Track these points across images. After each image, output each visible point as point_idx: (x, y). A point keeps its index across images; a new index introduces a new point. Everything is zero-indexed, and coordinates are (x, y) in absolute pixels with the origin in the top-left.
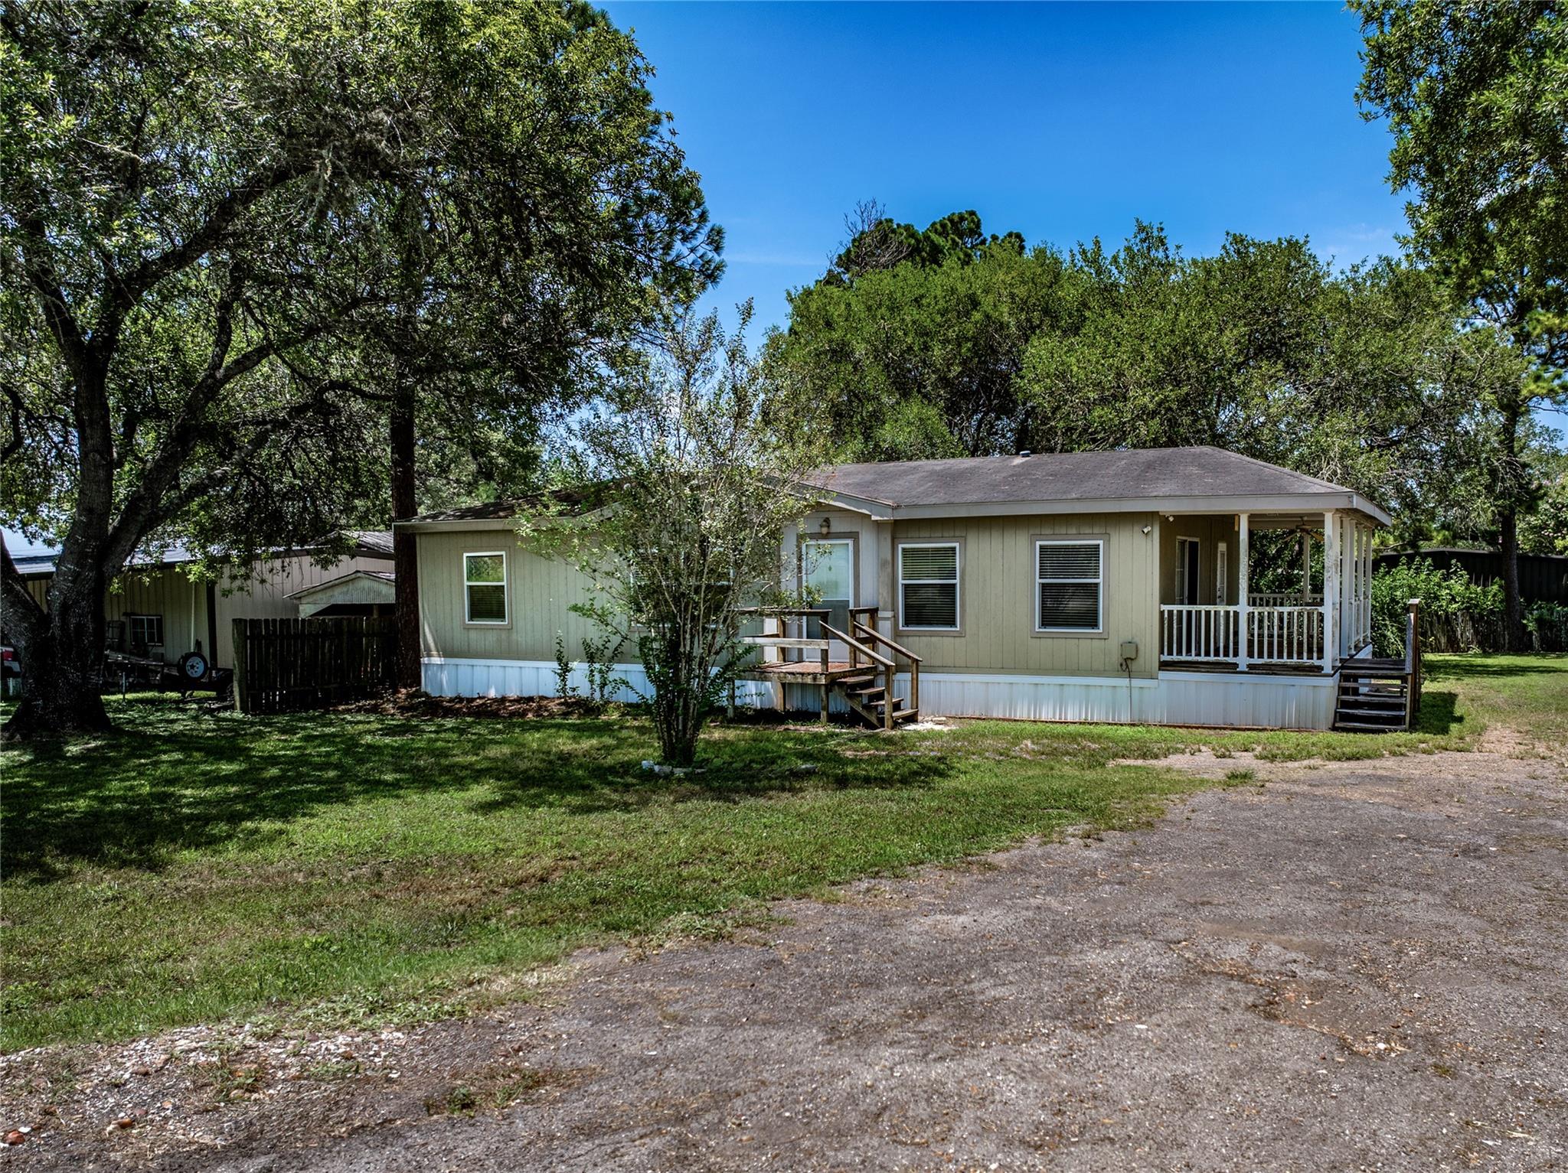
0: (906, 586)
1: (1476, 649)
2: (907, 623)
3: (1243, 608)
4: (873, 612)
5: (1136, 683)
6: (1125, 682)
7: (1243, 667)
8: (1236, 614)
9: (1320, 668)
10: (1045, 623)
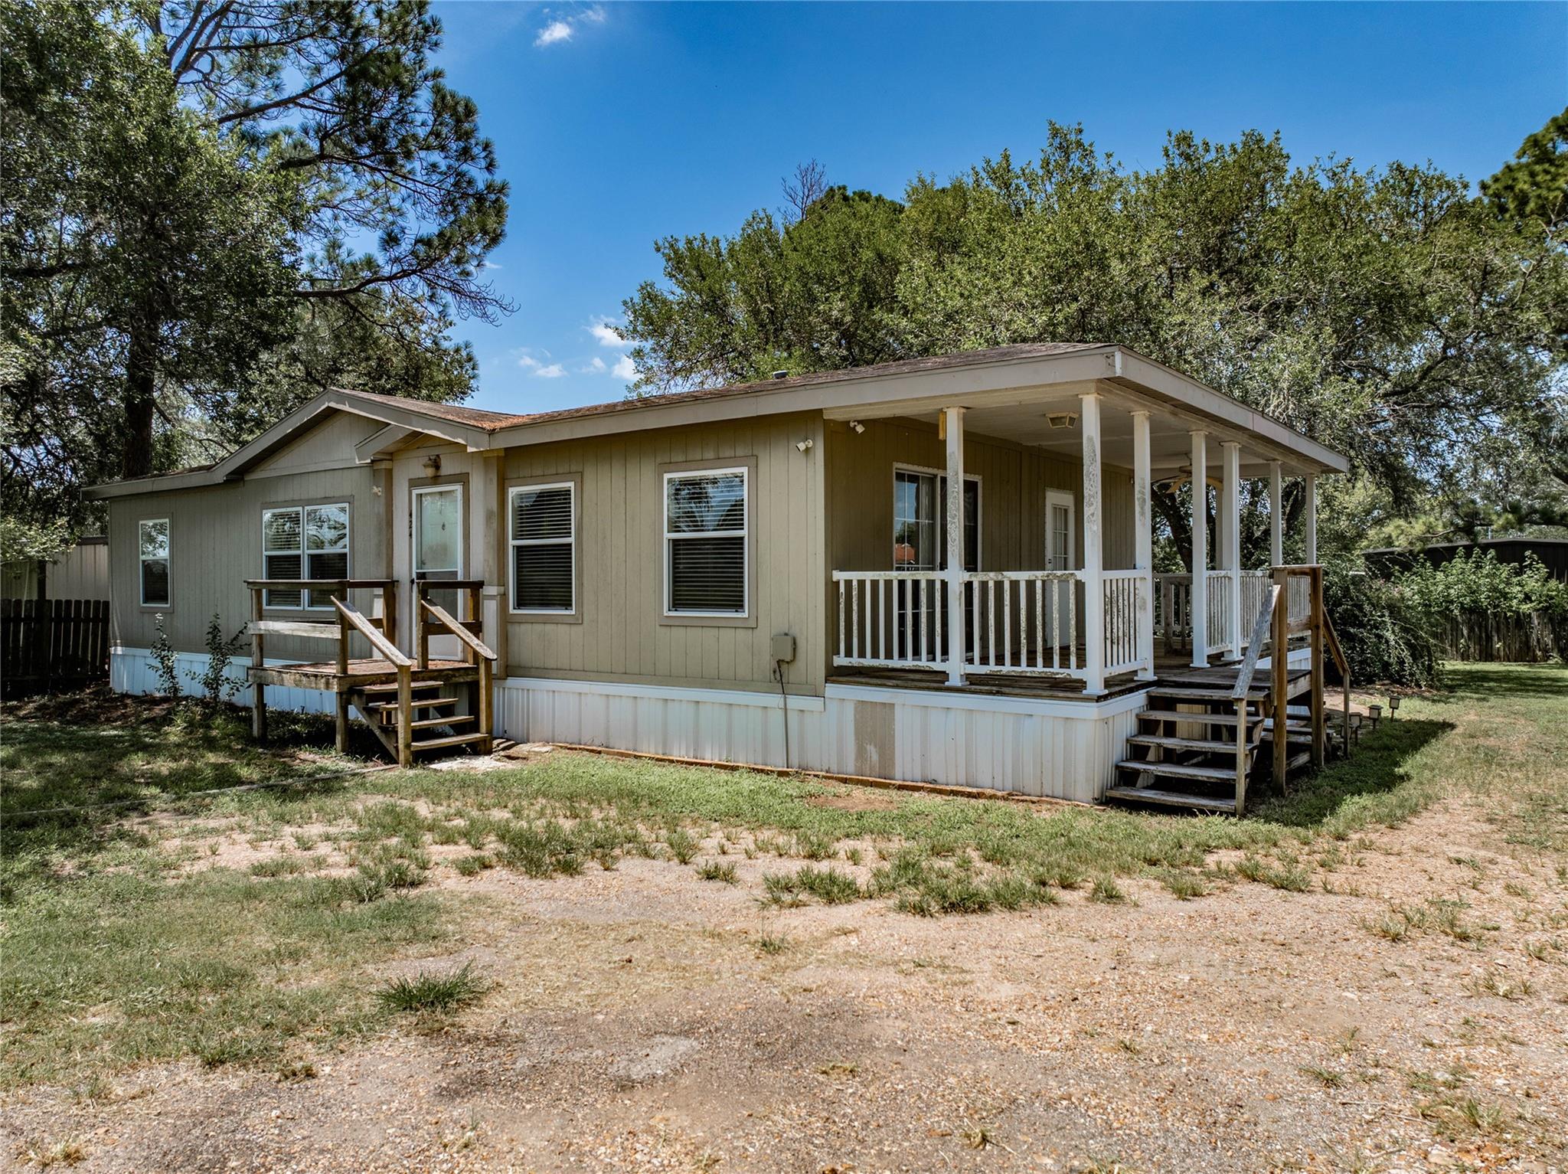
0: (519, 549)
1: (1556, 659)
2: (520, 604)
3: (955, 575)
4: (476, 587)
5: (794, 702)
6: (775, 700)
7: (955, 680)
8: (944, 584)
9: (1080, 685)
10: (677, 603)
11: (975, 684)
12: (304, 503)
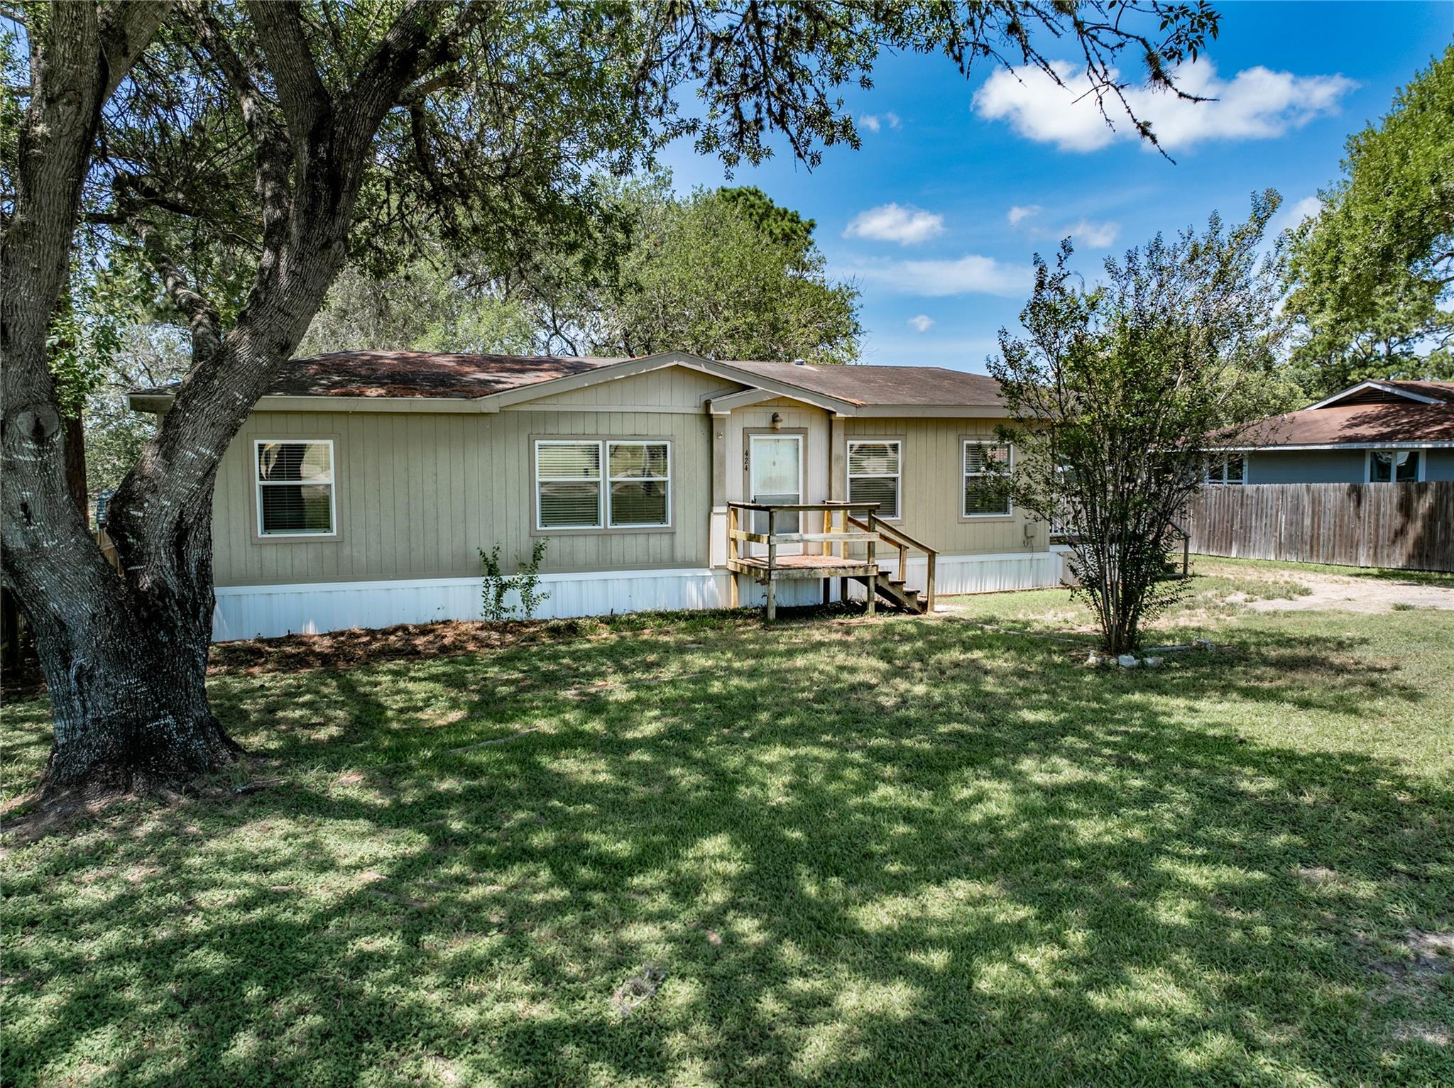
0: (852, 480)
5: (1035, 556)
6: (1027, 556)
10: (970, 510)
12: (605, 438)
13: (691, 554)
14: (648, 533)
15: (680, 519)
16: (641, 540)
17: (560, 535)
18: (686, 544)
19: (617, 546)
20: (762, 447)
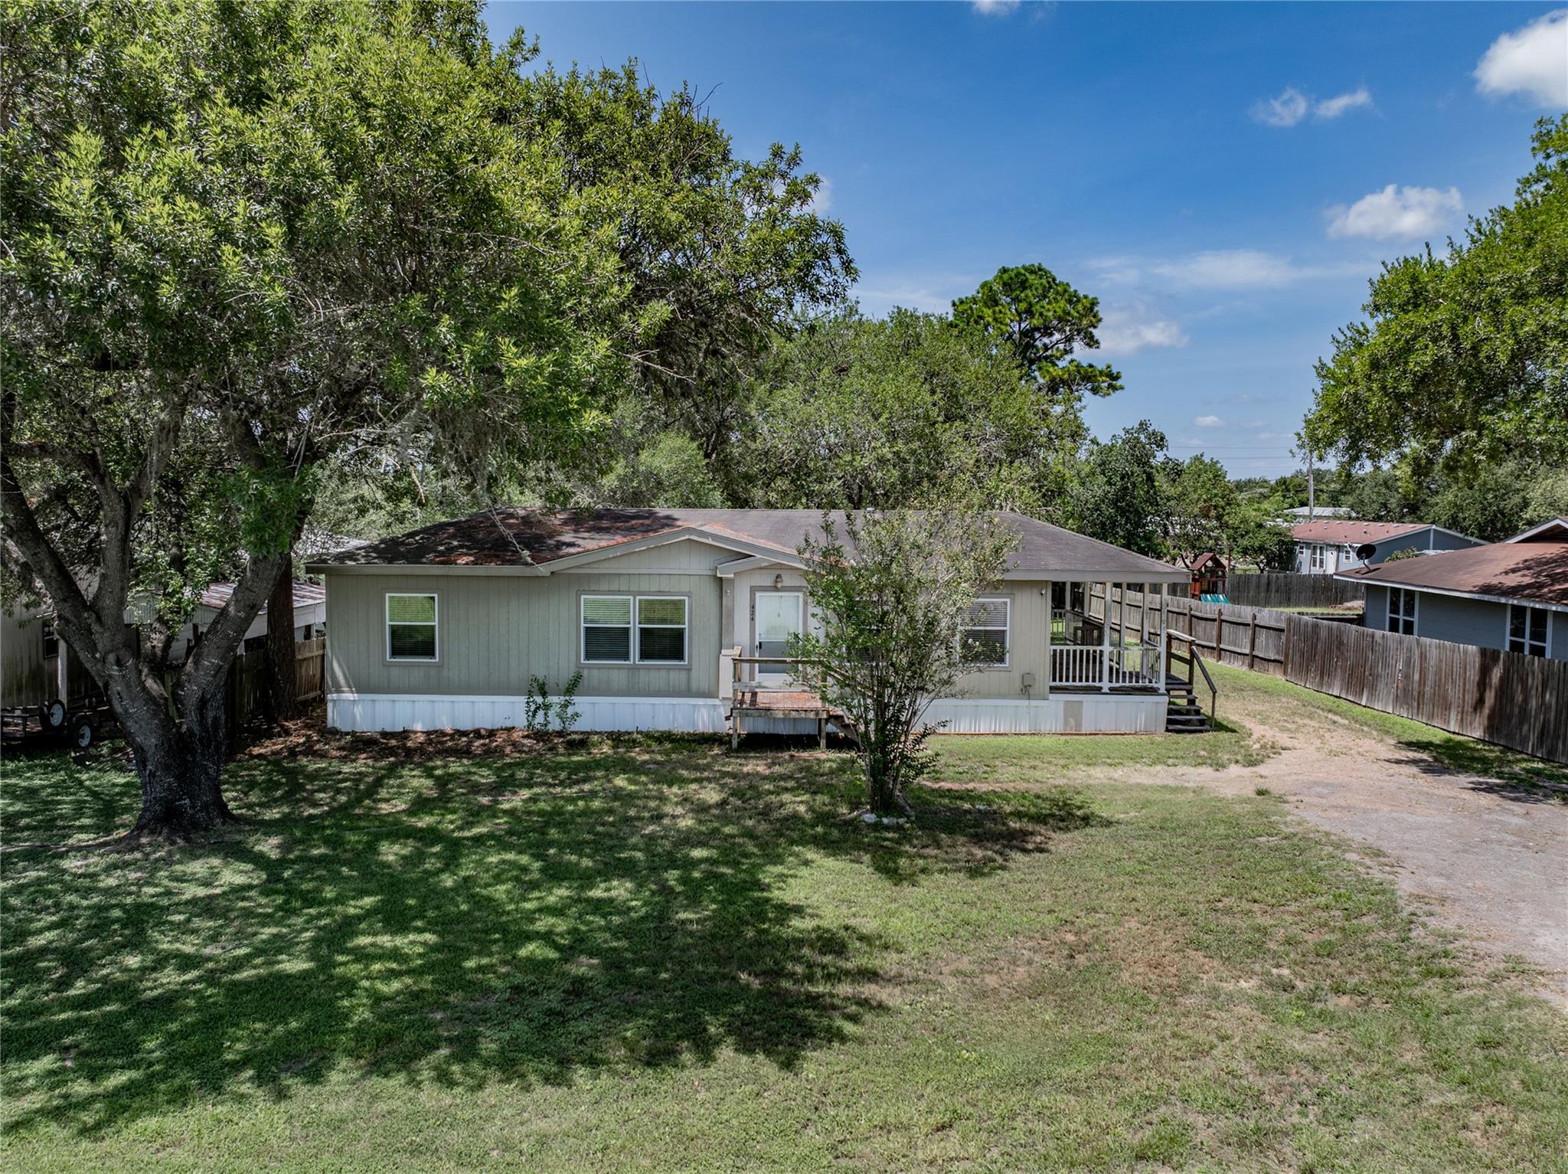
3: (1106, 648)
5: (1033, 703)
6: (1025, 702)
7: (1105, 690)
9: (1158, 689)
10: (964, 660)
11: (1114, 691)
12: (635, 594)
13: (704, 686)
14: (669, 669)
15: (695, 659)
16: (663, 673)
17: (599, 667)
18: (699, 678)
19: (643, 678)
20: (767, 602)
